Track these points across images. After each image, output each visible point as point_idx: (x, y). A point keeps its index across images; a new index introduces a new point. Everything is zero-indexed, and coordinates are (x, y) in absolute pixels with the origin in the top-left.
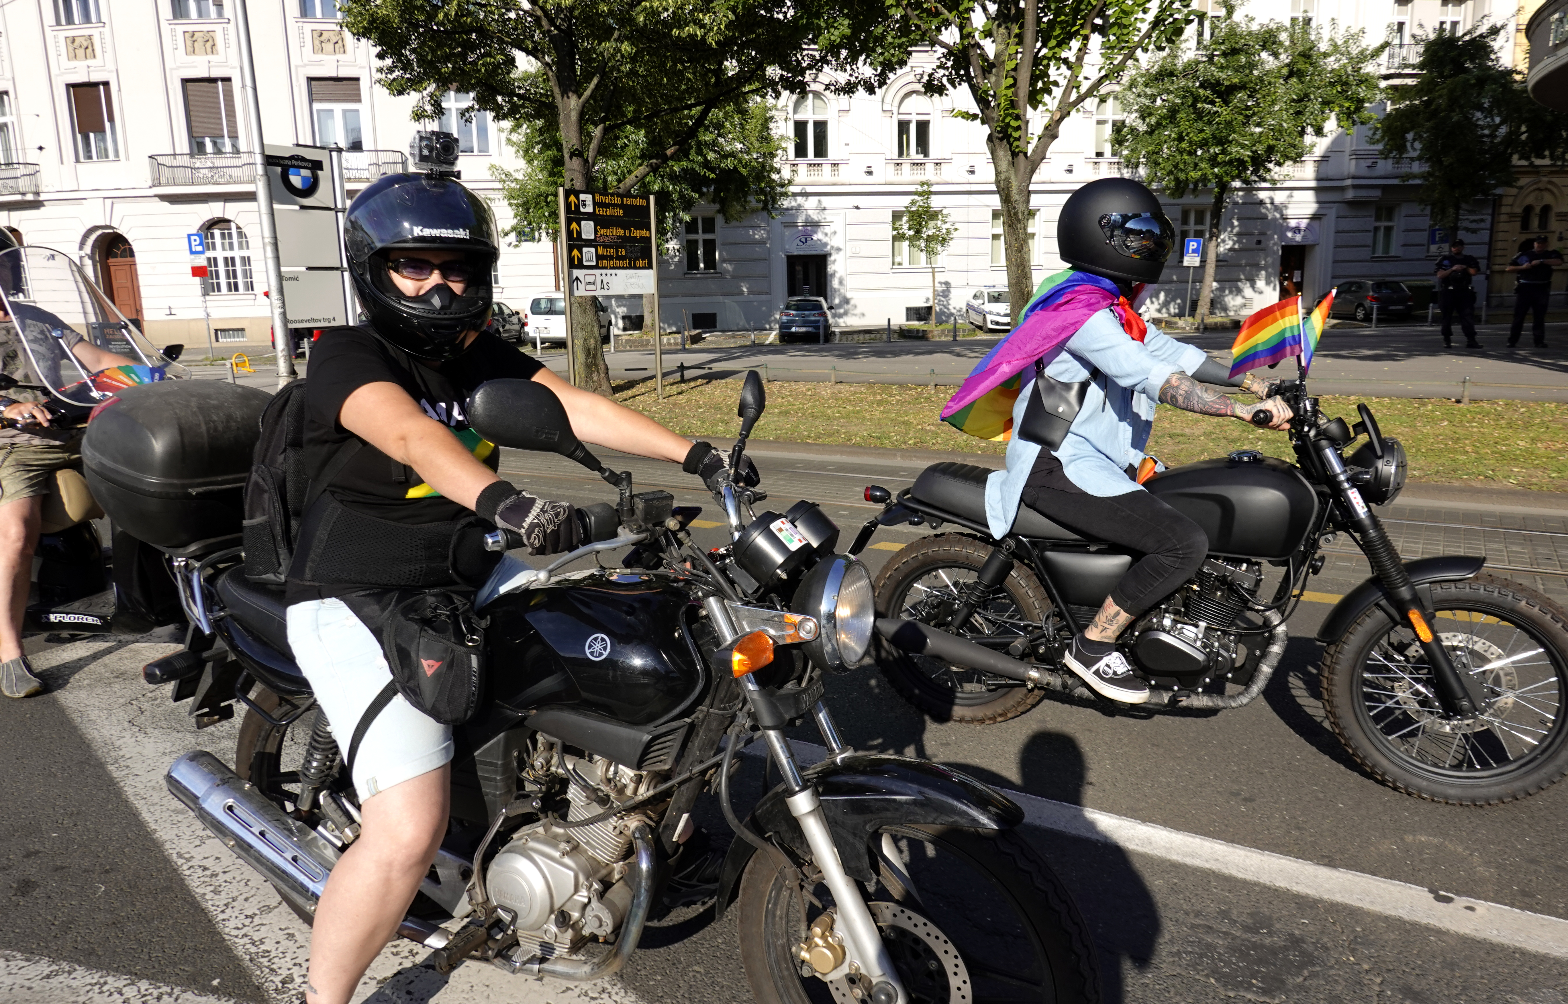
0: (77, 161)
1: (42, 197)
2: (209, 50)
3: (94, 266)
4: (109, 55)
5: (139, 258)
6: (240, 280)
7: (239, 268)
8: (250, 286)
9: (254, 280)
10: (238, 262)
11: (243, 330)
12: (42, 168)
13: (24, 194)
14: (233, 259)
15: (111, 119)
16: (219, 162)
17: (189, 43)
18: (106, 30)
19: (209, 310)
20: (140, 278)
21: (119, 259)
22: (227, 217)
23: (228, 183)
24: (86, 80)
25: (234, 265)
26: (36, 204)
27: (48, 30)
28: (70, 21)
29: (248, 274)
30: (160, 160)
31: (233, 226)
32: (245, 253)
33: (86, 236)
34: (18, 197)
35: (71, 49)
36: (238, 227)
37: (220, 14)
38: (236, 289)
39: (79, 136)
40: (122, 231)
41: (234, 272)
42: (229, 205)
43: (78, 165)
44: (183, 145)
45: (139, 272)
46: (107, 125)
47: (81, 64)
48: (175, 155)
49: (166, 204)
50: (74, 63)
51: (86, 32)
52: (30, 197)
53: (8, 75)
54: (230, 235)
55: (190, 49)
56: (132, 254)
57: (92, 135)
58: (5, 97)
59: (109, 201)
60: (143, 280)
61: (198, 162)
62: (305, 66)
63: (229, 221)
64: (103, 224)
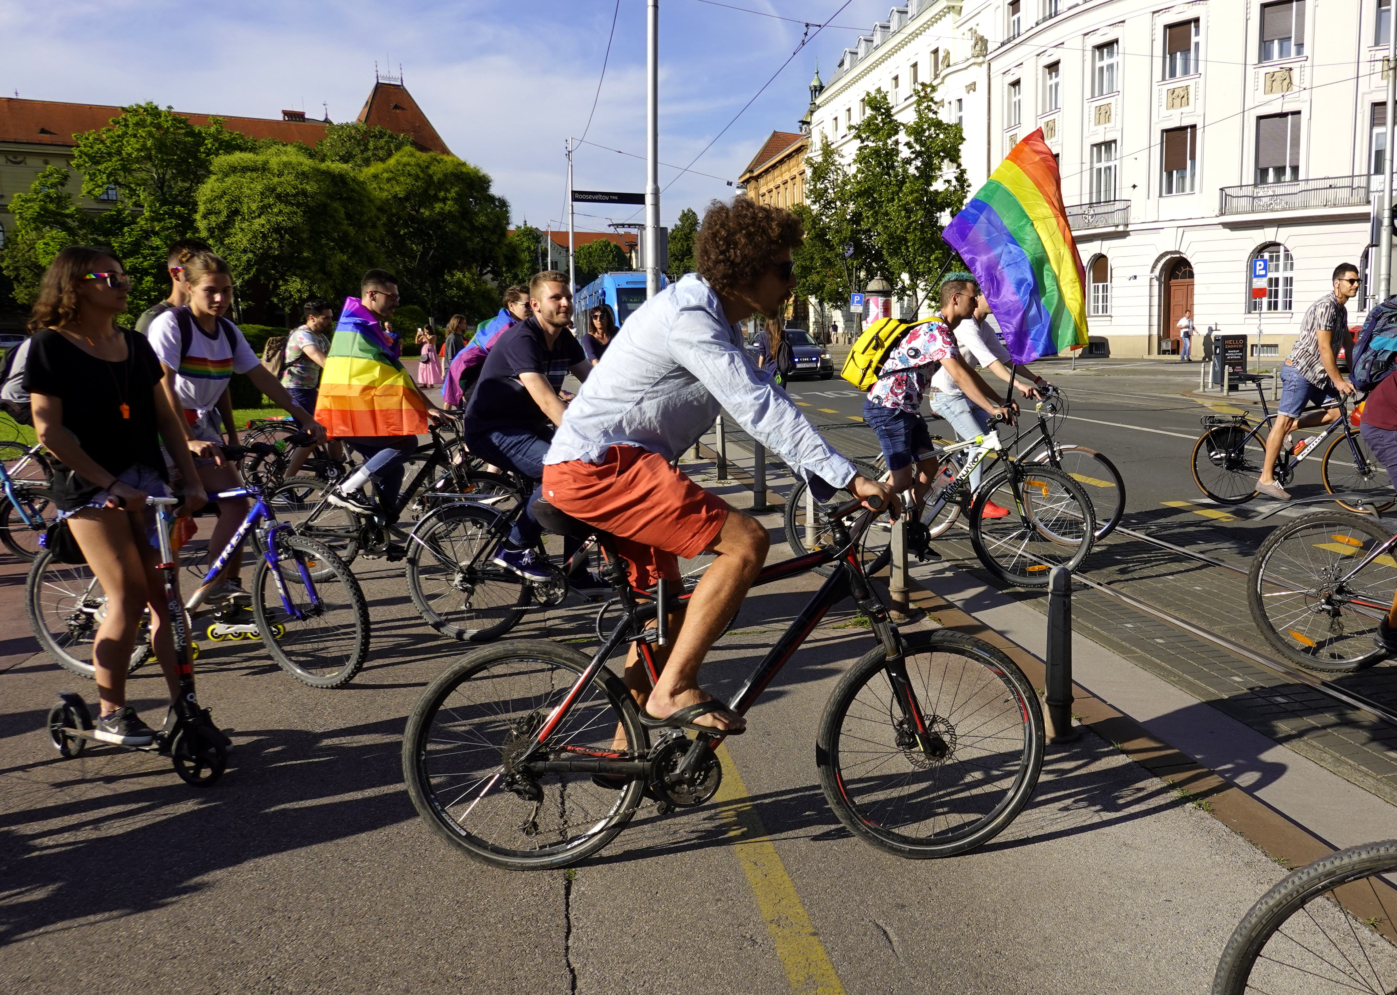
0: (1161, 196)
1: (1130, 228)
2: (1285, 87)
3: (1160, 286)
4: (1200, 102)
5: (1198, 279)
6: (1280, 300)
7: (1281, 288)
8: (1288, 305)
9: (1293, 299)
10: (1281, 282)
11: (1276, 346)
12: (1133, 204)
13: (1117, 226)
14: (1277, 280)
15: (1193, 158)
16: (1280, 190)
17: (1269, 83)
18: (1201, 80)
19: (1262, 327)
20: (1195, 297)
21: (1180, 280)
22: (1278, 241)
23: (1284, 209)
24: (1178, 125)
25: (1277, 285)
26: (1124, 234)
27: (1155, 84)
28: (1173, 74)
29: (1288, 293)
30: (1228, 191)
31: (1282, 248)
32: (1288, 274)
33: (1158, 261)
34: (1113, 229)
35: (1170, 99)
36: (1286, 250)
37: (1299, 52)
38: (1276, 308)
39: (1164, 174)
40: (1188, 256)
41: (1276, 291)
42: (1282, 230)
43: (1161, 200)
44: (1249, 177)
45: (1196, 291)
46: (1189, 162)
47: (1176, 112)
48: (1241, 186)
49: (1228, 230)
50: (1172, 111)
51: (1184, 84)
52: (1121, 228)
53: (1119, 127)
54: (1278, 257)
55: (1268, 88)
56: (1191, 275)
57: (1175, 172)
58: (1113, 145)
59: (1181, 230)
60: (1197, 299)
61: (1260, 192)
62: (1371, 92)
63: (1279, 245)
64: (1173, 250)
